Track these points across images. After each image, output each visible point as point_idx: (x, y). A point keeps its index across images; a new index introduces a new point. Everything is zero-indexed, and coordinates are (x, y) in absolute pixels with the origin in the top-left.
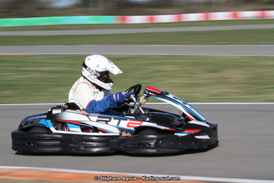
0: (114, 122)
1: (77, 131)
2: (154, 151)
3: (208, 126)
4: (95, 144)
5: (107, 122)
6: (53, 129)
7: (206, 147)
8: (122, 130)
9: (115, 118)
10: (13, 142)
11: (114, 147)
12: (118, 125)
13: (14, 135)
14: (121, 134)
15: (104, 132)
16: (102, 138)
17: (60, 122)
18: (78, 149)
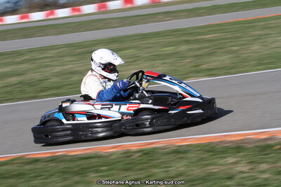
0: (116, 108)
1: (83, 120)
2: (150, 129)
3: (201, 101)
4: (100, 130)
5: (109, 108)
6: (64, 121)
7: (200, 120)
8: (123, 114)
9: (116, 105)
10: (34, 136)
11: (117, 130)
12: (119, 109)
13: (34, 130)
14: (122, 118)
15: (106, 118)
16: (106, 124)
17: (71, 114)
18: (86, 135)
